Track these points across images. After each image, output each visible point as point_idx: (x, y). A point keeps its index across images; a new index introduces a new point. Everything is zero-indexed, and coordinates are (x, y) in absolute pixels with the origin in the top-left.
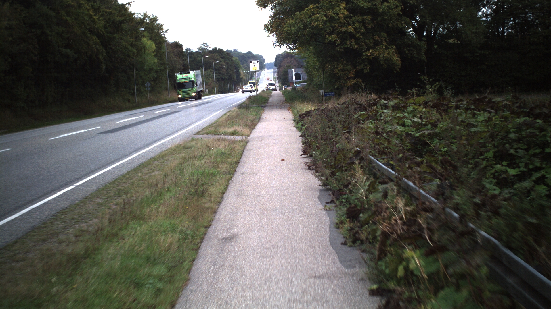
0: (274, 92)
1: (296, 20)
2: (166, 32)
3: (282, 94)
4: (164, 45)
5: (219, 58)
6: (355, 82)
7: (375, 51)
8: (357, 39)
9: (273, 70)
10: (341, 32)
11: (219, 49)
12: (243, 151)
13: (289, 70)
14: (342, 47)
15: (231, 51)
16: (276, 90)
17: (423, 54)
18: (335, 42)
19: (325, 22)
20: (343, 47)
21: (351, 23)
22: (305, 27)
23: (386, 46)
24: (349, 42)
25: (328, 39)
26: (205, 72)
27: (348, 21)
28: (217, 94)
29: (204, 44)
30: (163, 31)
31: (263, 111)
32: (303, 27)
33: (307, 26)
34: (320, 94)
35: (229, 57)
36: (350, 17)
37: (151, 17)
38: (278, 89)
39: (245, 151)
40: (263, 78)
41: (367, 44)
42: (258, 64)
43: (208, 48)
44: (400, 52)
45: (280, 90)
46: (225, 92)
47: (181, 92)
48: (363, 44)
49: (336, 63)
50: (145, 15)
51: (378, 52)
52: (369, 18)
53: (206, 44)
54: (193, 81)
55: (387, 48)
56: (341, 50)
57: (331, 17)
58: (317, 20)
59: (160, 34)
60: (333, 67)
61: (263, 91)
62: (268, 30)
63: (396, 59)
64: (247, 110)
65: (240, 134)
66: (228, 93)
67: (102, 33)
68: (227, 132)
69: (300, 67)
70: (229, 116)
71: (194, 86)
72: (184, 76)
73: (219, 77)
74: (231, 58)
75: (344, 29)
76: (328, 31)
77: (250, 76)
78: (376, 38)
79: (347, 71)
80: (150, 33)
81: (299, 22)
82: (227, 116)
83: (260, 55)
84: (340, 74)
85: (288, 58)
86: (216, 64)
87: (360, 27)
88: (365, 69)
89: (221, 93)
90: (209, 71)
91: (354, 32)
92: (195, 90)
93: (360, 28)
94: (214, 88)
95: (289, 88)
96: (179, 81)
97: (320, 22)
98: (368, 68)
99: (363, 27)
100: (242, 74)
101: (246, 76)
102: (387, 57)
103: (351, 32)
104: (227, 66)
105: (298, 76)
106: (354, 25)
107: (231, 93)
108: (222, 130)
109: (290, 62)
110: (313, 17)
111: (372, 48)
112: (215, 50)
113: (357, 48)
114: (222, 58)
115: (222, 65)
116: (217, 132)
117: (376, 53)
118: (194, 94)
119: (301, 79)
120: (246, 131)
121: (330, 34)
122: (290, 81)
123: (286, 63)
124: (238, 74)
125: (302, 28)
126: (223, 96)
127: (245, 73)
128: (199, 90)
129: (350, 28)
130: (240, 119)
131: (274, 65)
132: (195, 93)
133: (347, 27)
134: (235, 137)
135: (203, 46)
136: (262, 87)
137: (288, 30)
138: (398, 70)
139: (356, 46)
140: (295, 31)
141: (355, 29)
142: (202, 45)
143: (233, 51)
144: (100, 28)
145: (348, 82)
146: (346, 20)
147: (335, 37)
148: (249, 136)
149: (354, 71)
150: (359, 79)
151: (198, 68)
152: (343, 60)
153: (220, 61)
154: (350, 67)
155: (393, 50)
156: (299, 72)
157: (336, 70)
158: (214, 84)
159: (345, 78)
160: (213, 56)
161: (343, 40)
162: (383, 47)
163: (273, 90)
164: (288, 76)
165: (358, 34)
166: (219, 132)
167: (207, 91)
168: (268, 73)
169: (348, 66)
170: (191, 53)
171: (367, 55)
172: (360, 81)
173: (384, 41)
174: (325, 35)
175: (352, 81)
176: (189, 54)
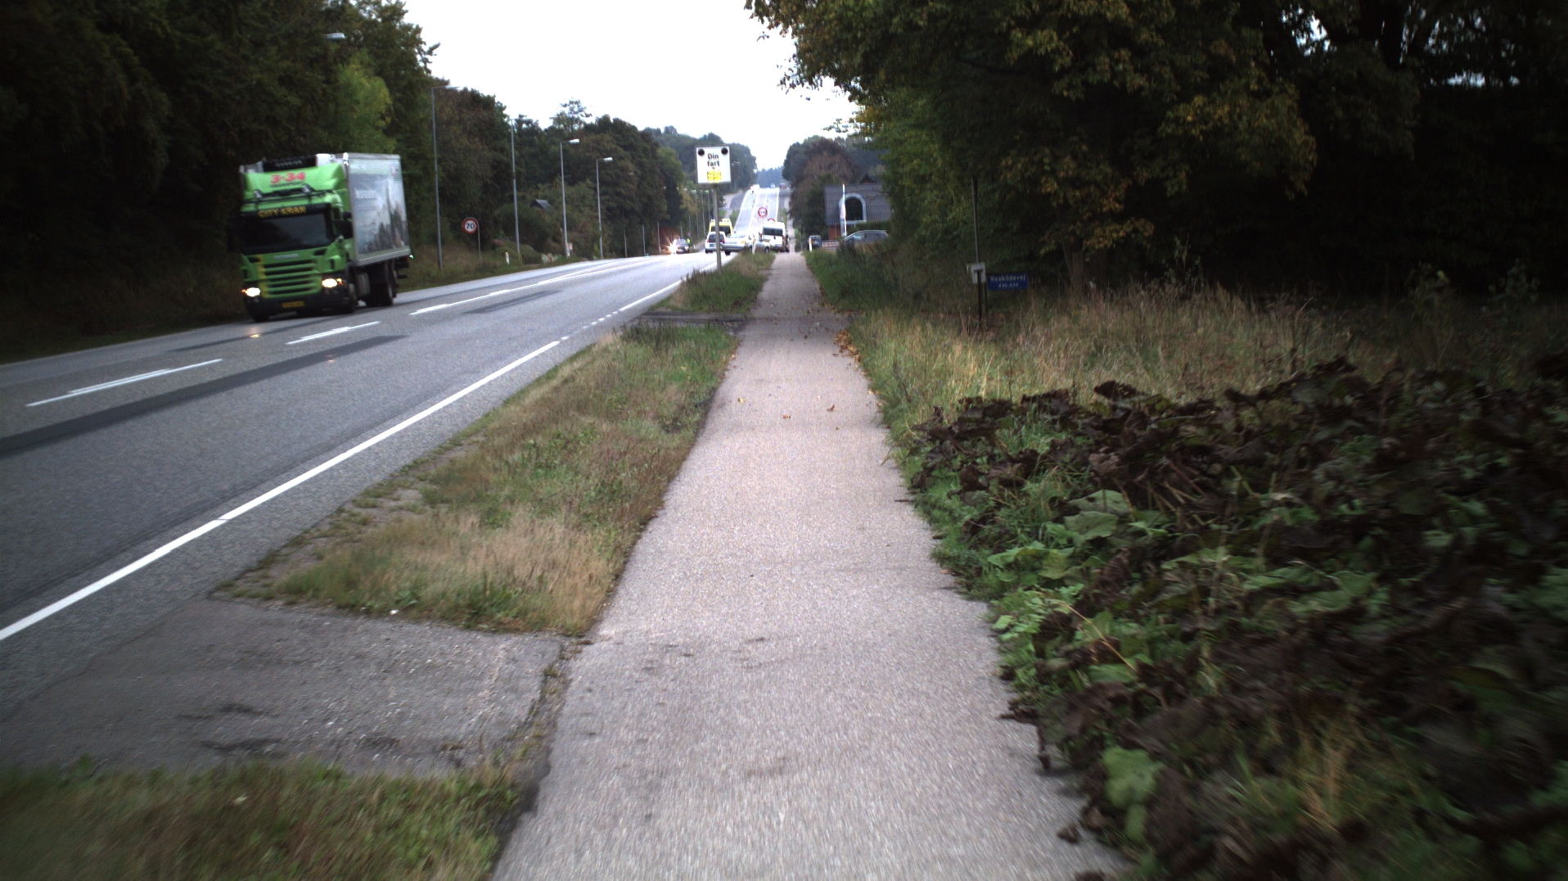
0: (780, 257)
2: (430, 52)
3: (809, 265)
5: (614, 146)
6: (1128, 235)
7: (1214, 102)
8: (1139, 52)
9: (777, 191)
10: (1076, 17)
11: (617, 121)
13: (828, 190)
14: (1079, 81)
15: (658, 131)
16: (787, 251)
18: (1048, 59)
20: (1085, 83)
23: (1260, 83)
24: (1107, 60)
25: (1018, 46)
26: (572, 190)
28: (606, 257)
29: (571, 103)
30: (420, 51)
31: (730, 354)
34: (970, 278)
35: (646, 145)
38: (792, 246)
40: (748, 213)
41: (1180, 75)
42: (725, 160)
43: (581, 118)
45: (797, 249)
46: (633, 253)
47: (260, 271)
48: (1167, 73)
49: (1047, 151)
51: (1227, 109)
53: (576, 103)
54: (327, 209)
55: (1262, 95)
56: (1071, 93)
59: (412, 60)
60: (1033, 169)
61: (747, 252)
62: (761, 12)
63: (1300, 135)
64: (657, 348)
65: (523, 611)
66: (643, 255)
68: (429, 594)
69: (862, 182)
71: (332, 236)
73: (612, 204)
74: (653, 151)
77: (710, 206)
78: (1221, 48)
79: (1092, 188)
80: (377, 56)
83: (743, 146)
84: (1065, 197)
85: (825, 153)
86: (604, 165)
88: (1167, 178)
89: (621, 254)
90: (582, 188)
91: (1130, 20)
92: (338, 258)
94: (595, 239)
95: (831, 247)
96: (251, 208)
98: (1184, 174)
100: (686, 197)
101: (699, 206)
102: (1265, 129)
103: (1117, 19)
104: (639, 173)
105: (854, 209)
107: (650, 255)
108: (403, 568)
109: (830, 166)
111: (1200, 90)
112: (604, 122)
113: (1141, 88)
114: (625, 148)
115: (623, 169)
117: (1219, 112)
118: (328, 284)
119: (865, 216)
121: (1031, 24)
122: (829, 222)
123: (816, 168)
124: (674, 198)
126: (623, 265)
127: (696, 197)
130: (605, 415)
131: (781, 176)
132: (337, 275)
135: (567, 110)
137: (846, 8)
138: (1303, 187)
139: (1140, 81)
140: (880, 10)
142: (565, 106)
143: (663, 131)
145: (1098, 231)
147: (1051, 39)
148: (582, 633)
149: (1124, 185)
150: (1142, 221)
151: (551, 177)
152: (1075, 138)
153: (618, 158)
154: (1108, 169)
155: (1289, 102)
156: (858, 196)
157: (1046, 182)
158: (596, 226)
159: (1085, 218)
160: (598, 142)
161: (1083, 53)
162: (1247, 85)
163: (777, 249)
164: (824, 208)
165: (1144, 29)
166: (376, 593)
167: (569, 247)
168: (762, 196)
169: (1098, 164)
170: (528, 133)
171: (1177, 121)
172: (1149, 229)
173: (1253, 64)
174: (1010, 28)
175: (1112, 228)
176: (521, 132)
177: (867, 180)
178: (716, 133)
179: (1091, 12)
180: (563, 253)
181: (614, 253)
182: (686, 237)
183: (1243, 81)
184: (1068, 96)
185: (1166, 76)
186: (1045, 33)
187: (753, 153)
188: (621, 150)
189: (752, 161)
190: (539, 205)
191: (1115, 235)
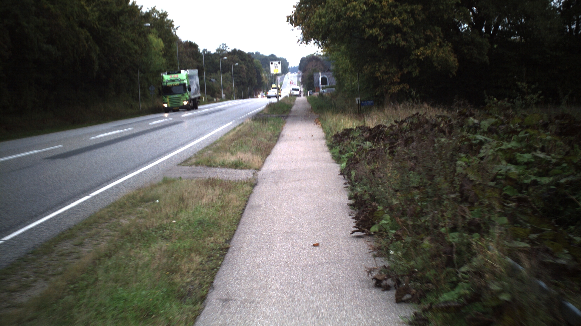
0: (298, 98)
1: (327, 9)
2: (177, 29)
3: (308, 100)
4: (176, 44)
5: (238, 59)
6: (401, 88)
7: (426, 49)
8: (404, 34)
9: (297, 74)
10: (384, 24)
11: (239, 50)
12: (244, 209)
13: (315, 75)
14: (386, 43)
15: (253, 53)
16: (301, 96)
17: (486, 54)
18: (377, 37)
19: (364, 12)
20: (388, 44)
21: (397, 13)
22: (339, 17)
23: (440, 43)
24: (394, 37)
25: (368, 33)
26: (224, 75)
27: (394, 11)
28: (236, 99)
29: (223, 44)
30: (173, 28)
31: (284, 124)
32: (337, 17)
33: (341, 16)
34: (356, 102)
35: (250, 59)
36: (396, 6)
37: (160, 12)
38: (302, 95)
39: (246, 209)
40: (286, 83)
41: (416, 41)
42: (280, 66)
43: (227, 50)
44: (456, 50)
45: (304, 95)
46: (245, 97)
47: (168, 100)
48: (412, 40)
49: (377, 64)
50: (154, 9)
51: (430, 51)
52: (420, 7)
53: (225, 44)
54: (184, 84)
55: (441, 46)
56: (384, 47)
57: (372, 5)
58: (354, 9)
59: (170, 31)
60: (373, 69)
61: (286, 97)
62: (292, 22)
63: (452, 59)
64: (263, 122)
65: (246, 166)
66: (249, 98)
67: (95, 26)
68: (226, 163)
69: (327, 71)
70: (239, 131)
71: (186, 91)
72: (173, 76)
73: (238, 81)
74: (252, 61)
75: (388, 21)
76: (368, 23)
77: (272, 80)
78: (428, 32)
79: (391, 75)
80: (159, 30)
81: (331, 12)
82: (236, 131)
83: (284, 59)
84: (382, 77)
85: (314, 61)
86: (235, 67)
87: (407, 18)
88: (413, 71)
89: (241, 98)
90: (227, 74)
91: (401, 24)
92: (187, 96)
93: (409, 20)
94: (232, 93)
95: (316, 94)
96: (165, 84)
97: (357, 11)
98: (418, 70)
99: (411, 19)
100: (264, 77)
101: (269, 81)
102: (442, 56)
103: (397, 25)
104: (247, 69)
105: (324, 81)
106: (401, 16)
107: (251, 98)
108: (219, 159)
109: (316, 65)
110: (349, 5)
111: (422, 46)
112: (234, 51)
113: (404, 46)
114: (242, 60)
115: (242, 68)
116: (212, 162)
117: (428, 52)
118: (185, 103)
119: (328, 83)
120: (256, 159)
121: (371, 27)
122: (315, 86)
123: (311, 66)
124: (259, 78)
125: (335, 18)
126: (237, 102)
127: (267, 77)
128: (193, 97)
129: (396, 20)
130: (252, 137)
131: (298, 69)
132: (187, 101)
133: (391, 18)
134: (238, 171)
135: (221, 47)
136: (285, 92)
137: (317, 22)
138: (455, 74)
139: (403, 43)
140: (327, 23)
141: (402, 21)
143: (254, 53)
144: (93, 21)
145: (392, 87)
146: (390, 10)
147: (377, 31)
148: (259, 169)
149: (400, 73)
150: (406, 84)
151: (216, 70)
152: (385, 60)
153: (240, 64)
154: (395, 69)
155: (449, 49)
156: (326, 76)
157: (377, 73)
158: (232, 88)
159: (389, 83)
160: (232, 58)
161: (387, 35)
162: (436, 44)
163: (297, 96)
164: (314, 80)
165: (405, 27)
166: (215, 163)
167: (224, 96)
168: (291, 77)
169: (392, 68)
170: (208, 55)
171: (416, 55)
172: (408, 87)
173: (438, 37)
174: (365, 28)
175: (396, 86)
176: (205, 55)
177: (329, 70)
178: (274, 54)
179: (389, 23)
180: (221, 97)
181: (239, 98)
182: (264, 92)
183: (435, 43)
184: (383, 48)
185: (412, 41)
186: (375, 29)
187: (288, 61)
188: (241, 61)
189: (288, 64)
190: (212, 81)
191: (397, 88)
